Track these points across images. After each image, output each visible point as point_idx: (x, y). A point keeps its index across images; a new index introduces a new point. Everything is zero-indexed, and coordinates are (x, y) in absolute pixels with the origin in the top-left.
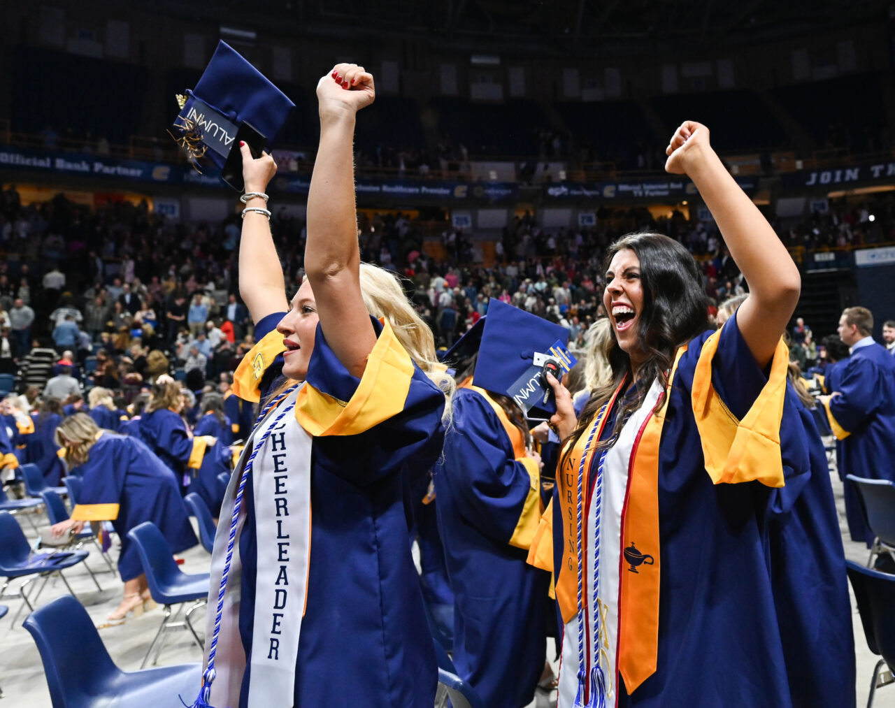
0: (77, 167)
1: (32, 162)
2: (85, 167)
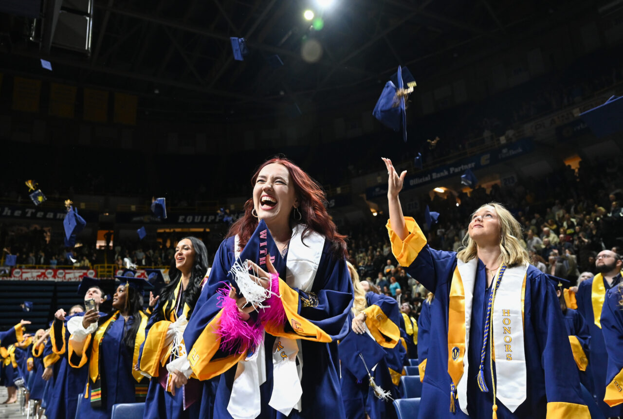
0: (442, 174)
1: (422, 180)
2: (446, 173)
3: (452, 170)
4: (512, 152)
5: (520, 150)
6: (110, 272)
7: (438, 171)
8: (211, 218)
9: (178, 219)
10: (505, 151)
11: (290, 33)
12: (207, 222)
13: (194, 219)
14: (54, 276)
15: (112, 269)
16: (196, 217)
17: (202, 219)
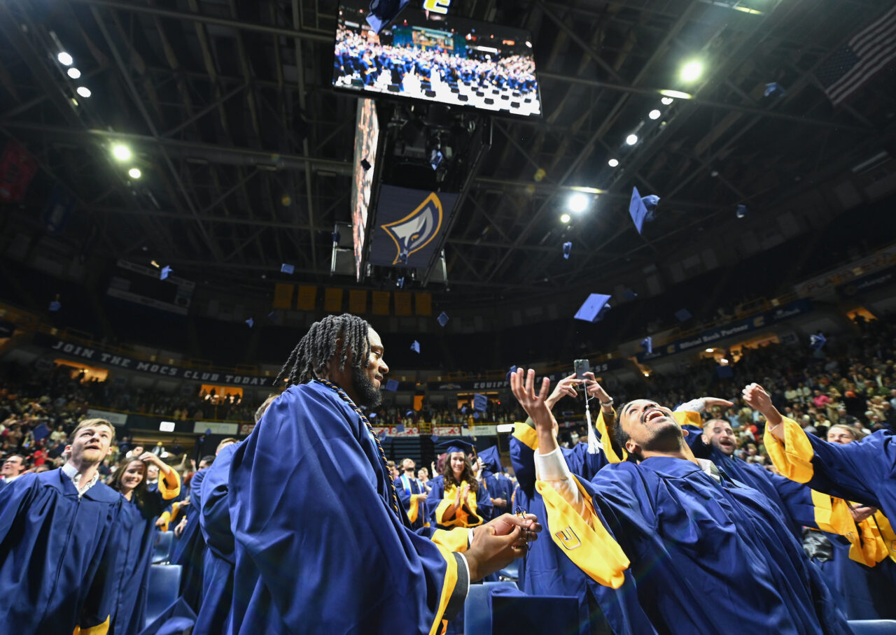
3: (723, 333)
4: (789, 313)
5: (797, 311)
6: (428, 429)
7: (709, 334)
8: (500, 384)
9: (473, 385)
10: (779, 312)
11: (549, 233)
12: (496, 388)
13: (486, 385)
14: (390, 433)
15: (429, 427)
16: (488, 384)
17: (492, 385)
